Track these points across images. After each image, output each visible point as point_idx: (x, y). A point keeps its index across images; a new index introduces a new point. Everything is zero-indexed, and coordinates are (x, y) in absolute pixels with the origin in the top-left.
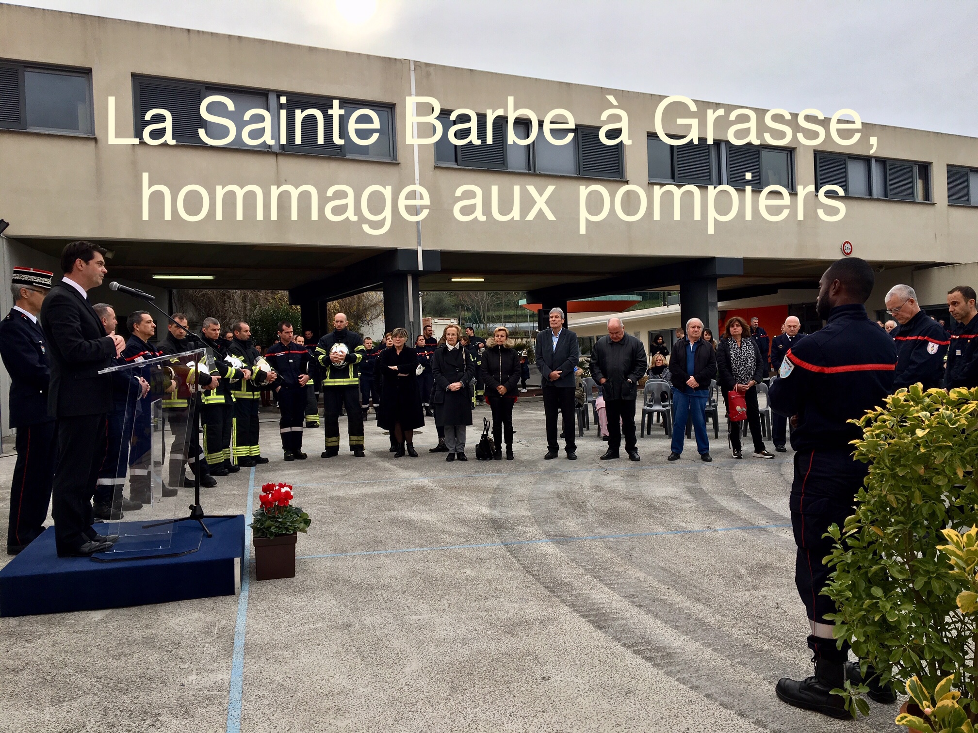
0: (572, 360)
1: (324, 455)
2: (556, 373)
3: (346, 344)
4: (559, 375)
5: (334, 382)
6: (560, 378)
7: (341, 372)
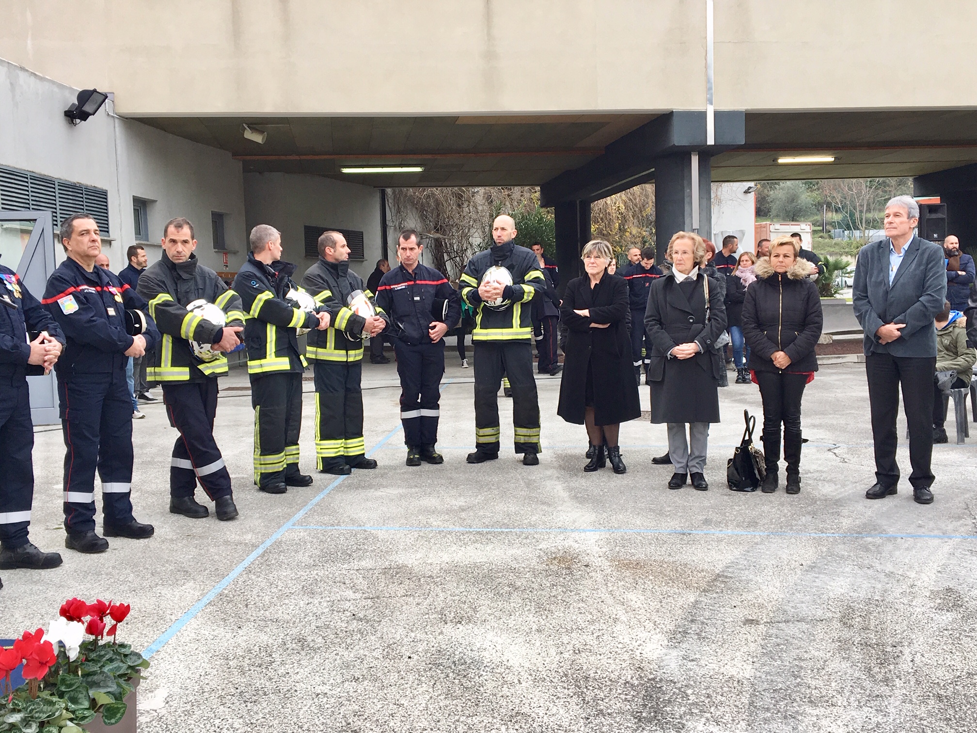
0: (929, 301)
1: (472, 459)
2: (892, 330)
3: (510, 268)
4: (898, 333)
5: (487, 335)
6: (900, 340)
7: (500, 317)
